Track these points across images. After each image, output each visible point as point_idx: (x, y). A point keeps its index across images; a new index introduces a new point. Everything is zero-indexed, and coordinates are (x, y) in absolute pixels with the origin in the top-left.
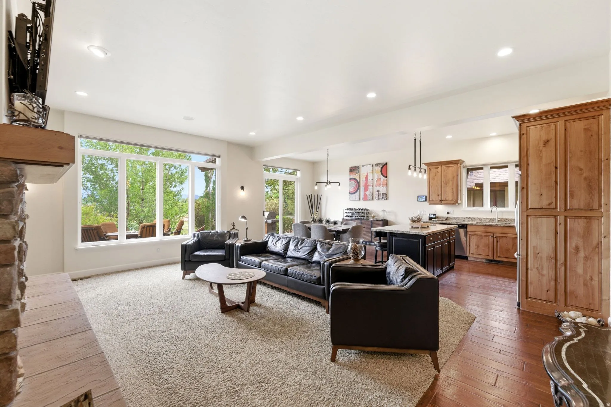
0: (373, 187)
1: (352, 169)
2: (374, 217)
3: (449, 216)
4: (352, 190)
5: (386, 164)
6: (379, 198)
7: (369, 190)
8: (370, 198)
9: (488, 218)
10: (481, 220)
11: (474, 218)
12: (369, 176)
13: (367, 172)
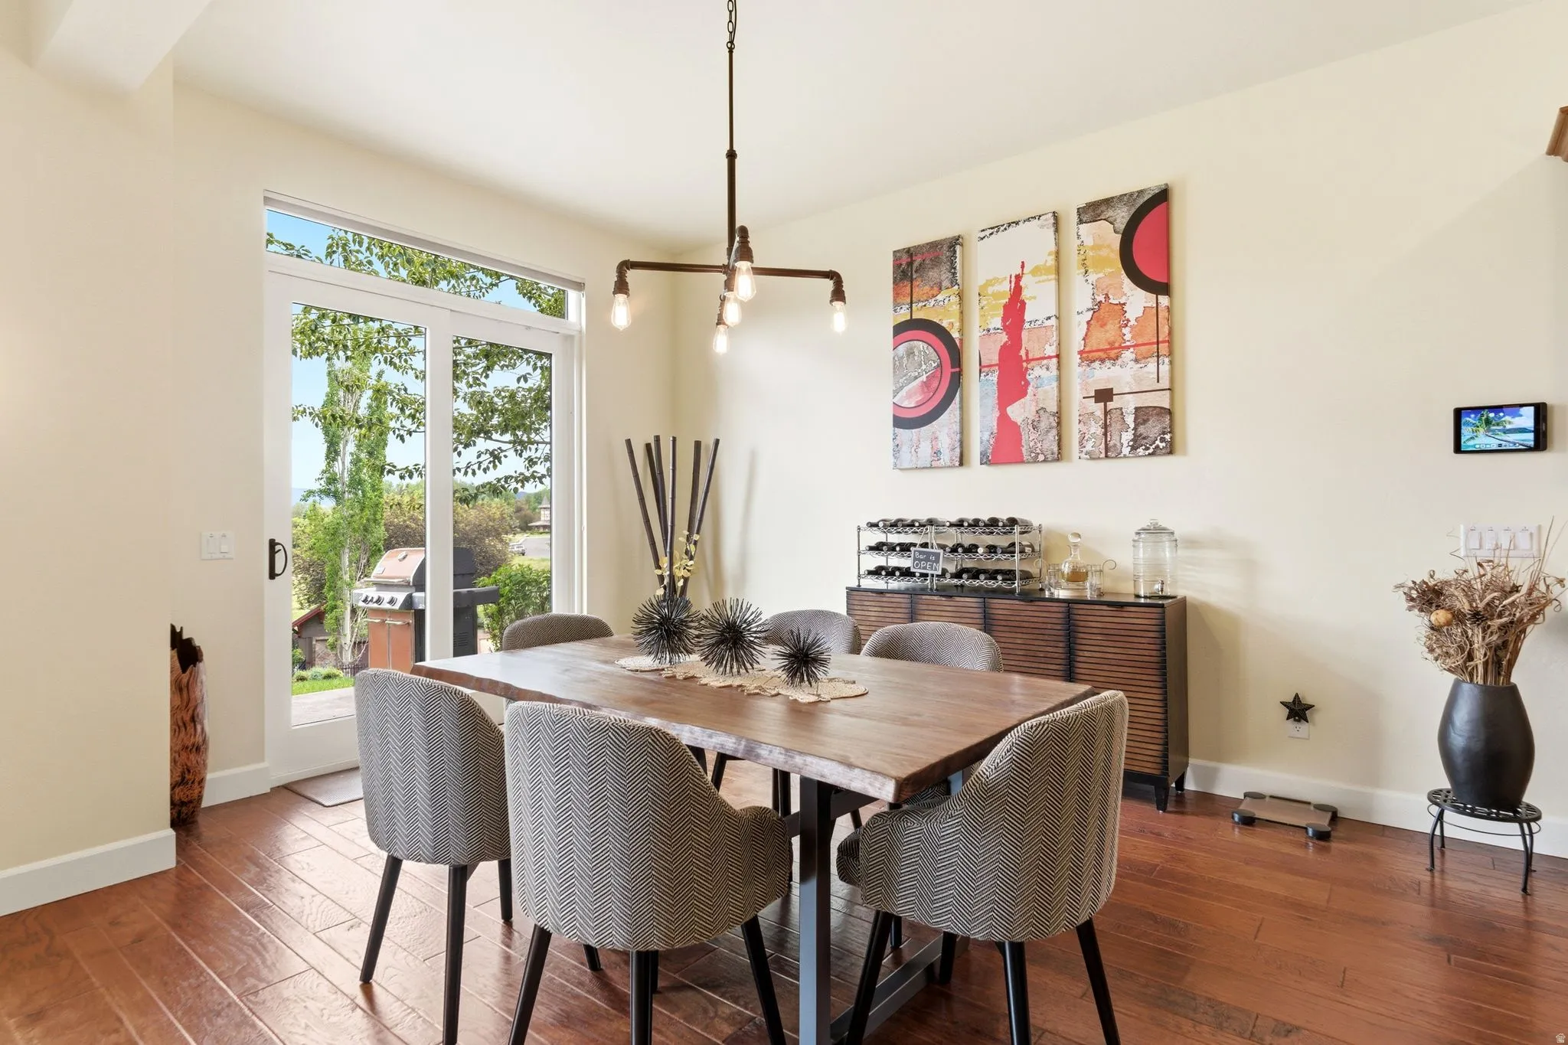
0: (1059, 368)
1: (910, 264)
2: (1077, 576)
4: (911, 399)
5: (1163, 197)
6: (1109, 439)
7: (1030, 390)
8: (1039, 445)
12: (1035, 298)
13: (1019, 271)
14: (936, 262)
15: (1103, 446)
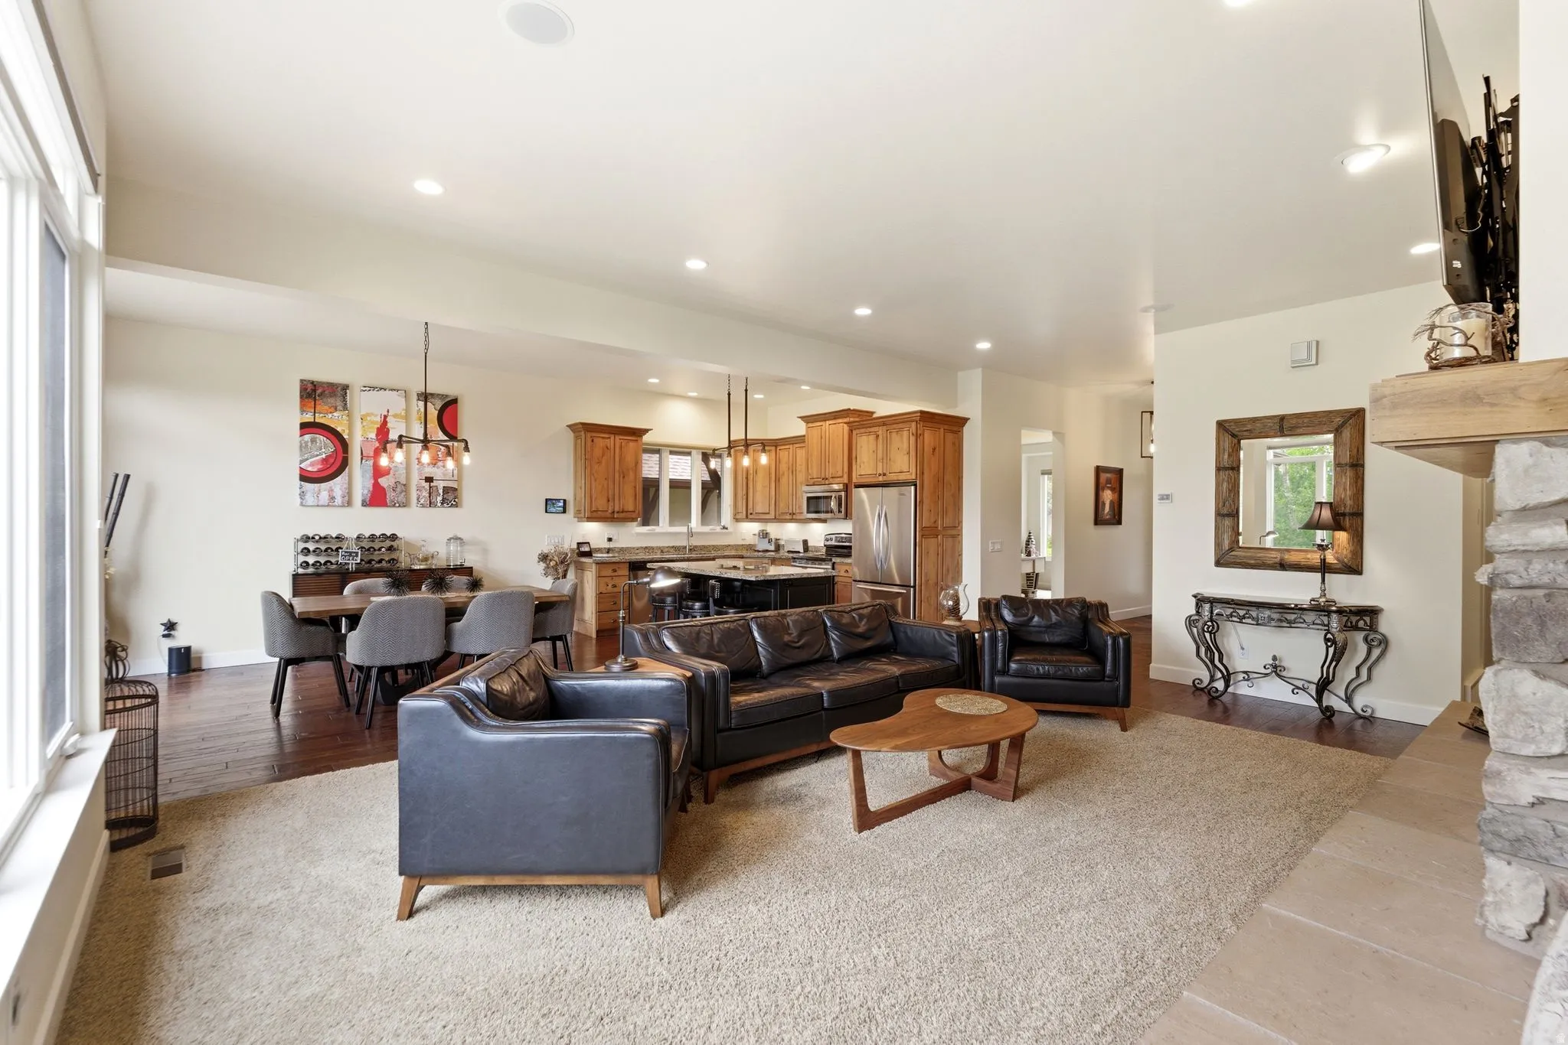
0: (407, 464)
1: (314, 391)
2: (426, 560)
3: (612, 545)
5: (454, 401)
6: (431, 499)
9: (673, 547)
10: (662, 552)
11: (653, 548)
12: (394, 428)
13: (386, 413)
14: (333, 394)
15: (428, 502)
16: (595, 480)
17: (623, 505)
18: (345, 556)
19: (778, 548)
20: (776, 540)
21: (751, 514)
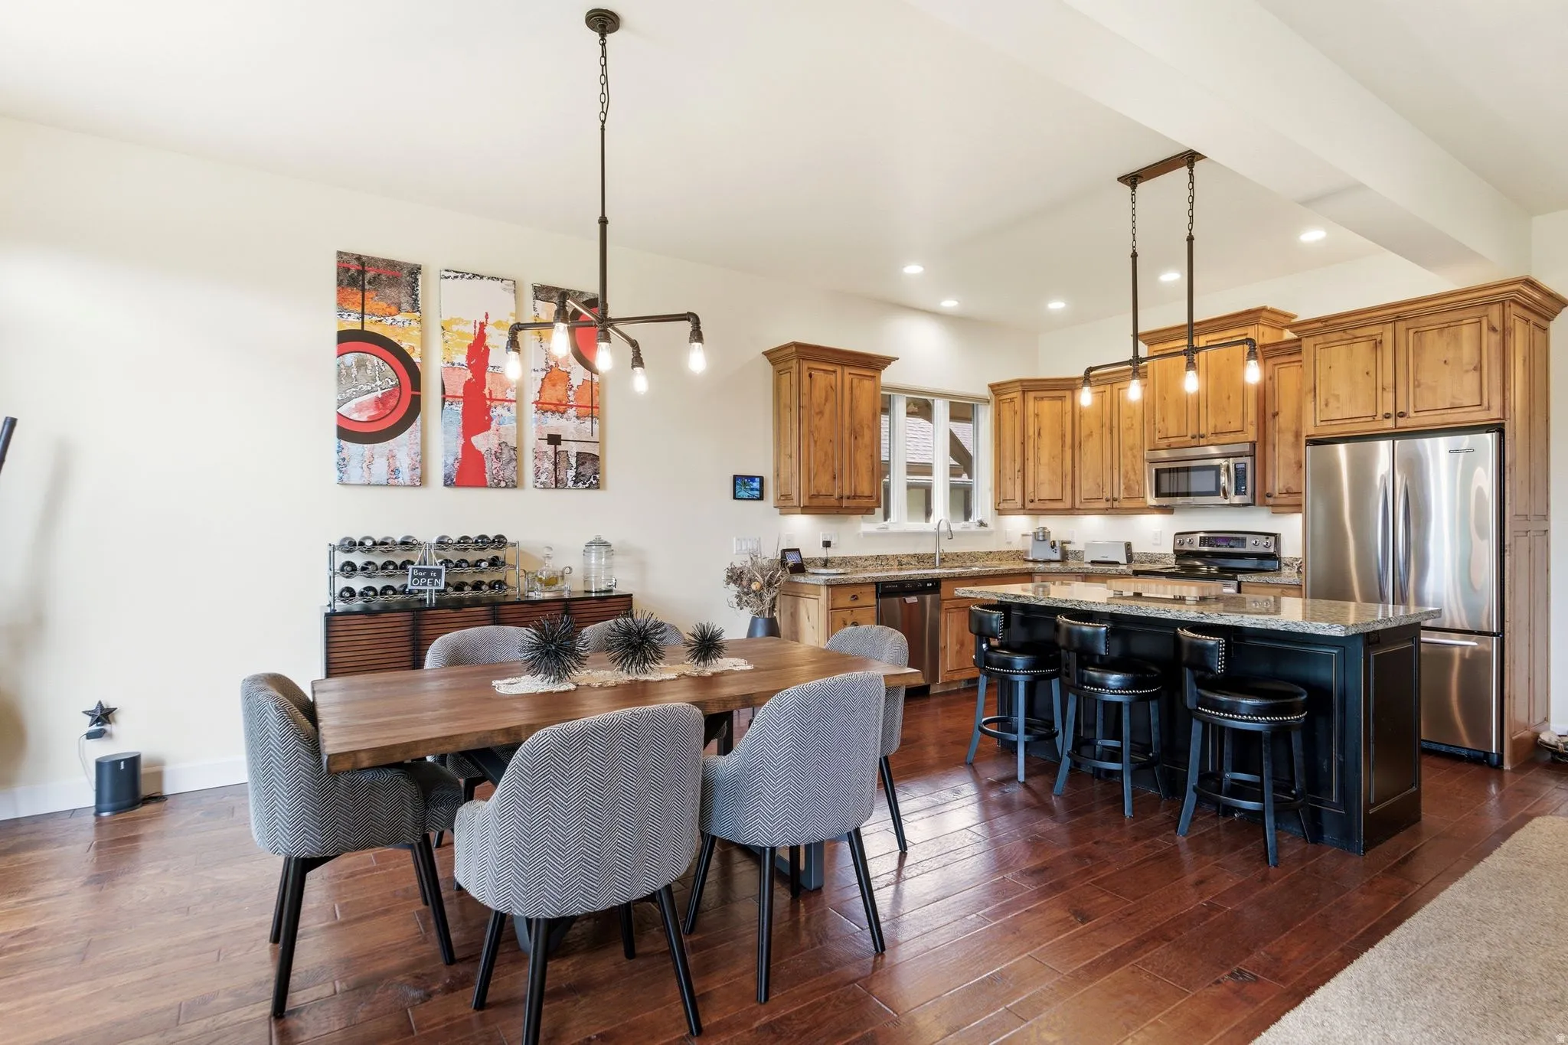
0: (518, 411)
1: (362, 272)
2: (552, 581)
3: (831, 553)
4: (360, 410)
5: (594, 304)
6: (558, 474)
7: (493, 425)
8: (501, 473)
9: (915, 556)
10: (900, 564)
11: (886, 558)
12: (497, 347)
13: (484, 320)
14: (394, 281)
15: (554, 478)
16: (815, 442)
17: (855, 486)
18: (419, 577)
19: (1065, 556)
20: (1063, 543)
21: (1032, 501)
